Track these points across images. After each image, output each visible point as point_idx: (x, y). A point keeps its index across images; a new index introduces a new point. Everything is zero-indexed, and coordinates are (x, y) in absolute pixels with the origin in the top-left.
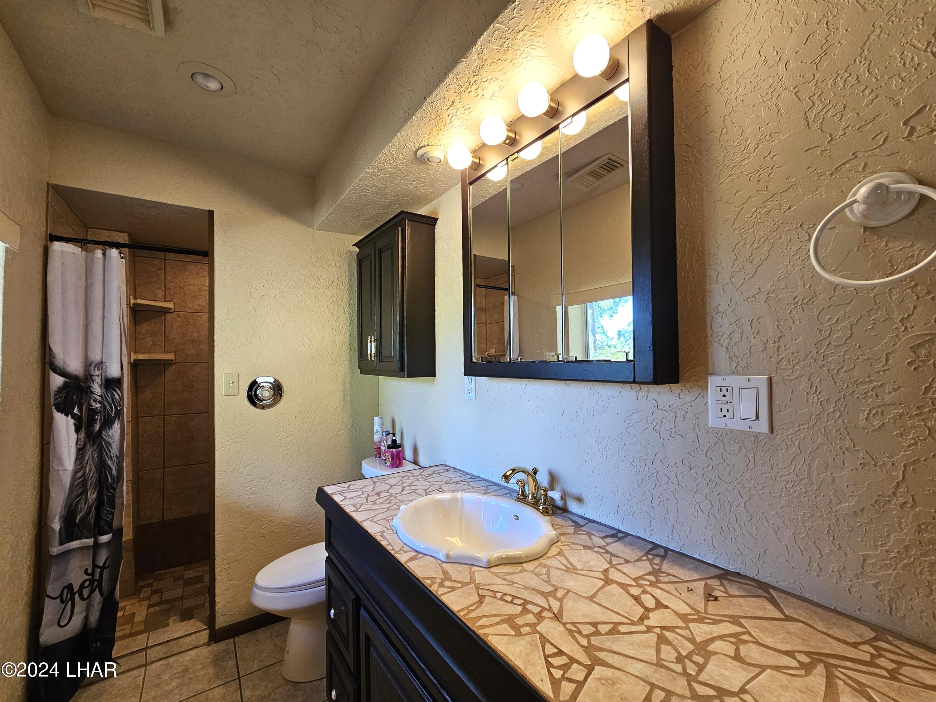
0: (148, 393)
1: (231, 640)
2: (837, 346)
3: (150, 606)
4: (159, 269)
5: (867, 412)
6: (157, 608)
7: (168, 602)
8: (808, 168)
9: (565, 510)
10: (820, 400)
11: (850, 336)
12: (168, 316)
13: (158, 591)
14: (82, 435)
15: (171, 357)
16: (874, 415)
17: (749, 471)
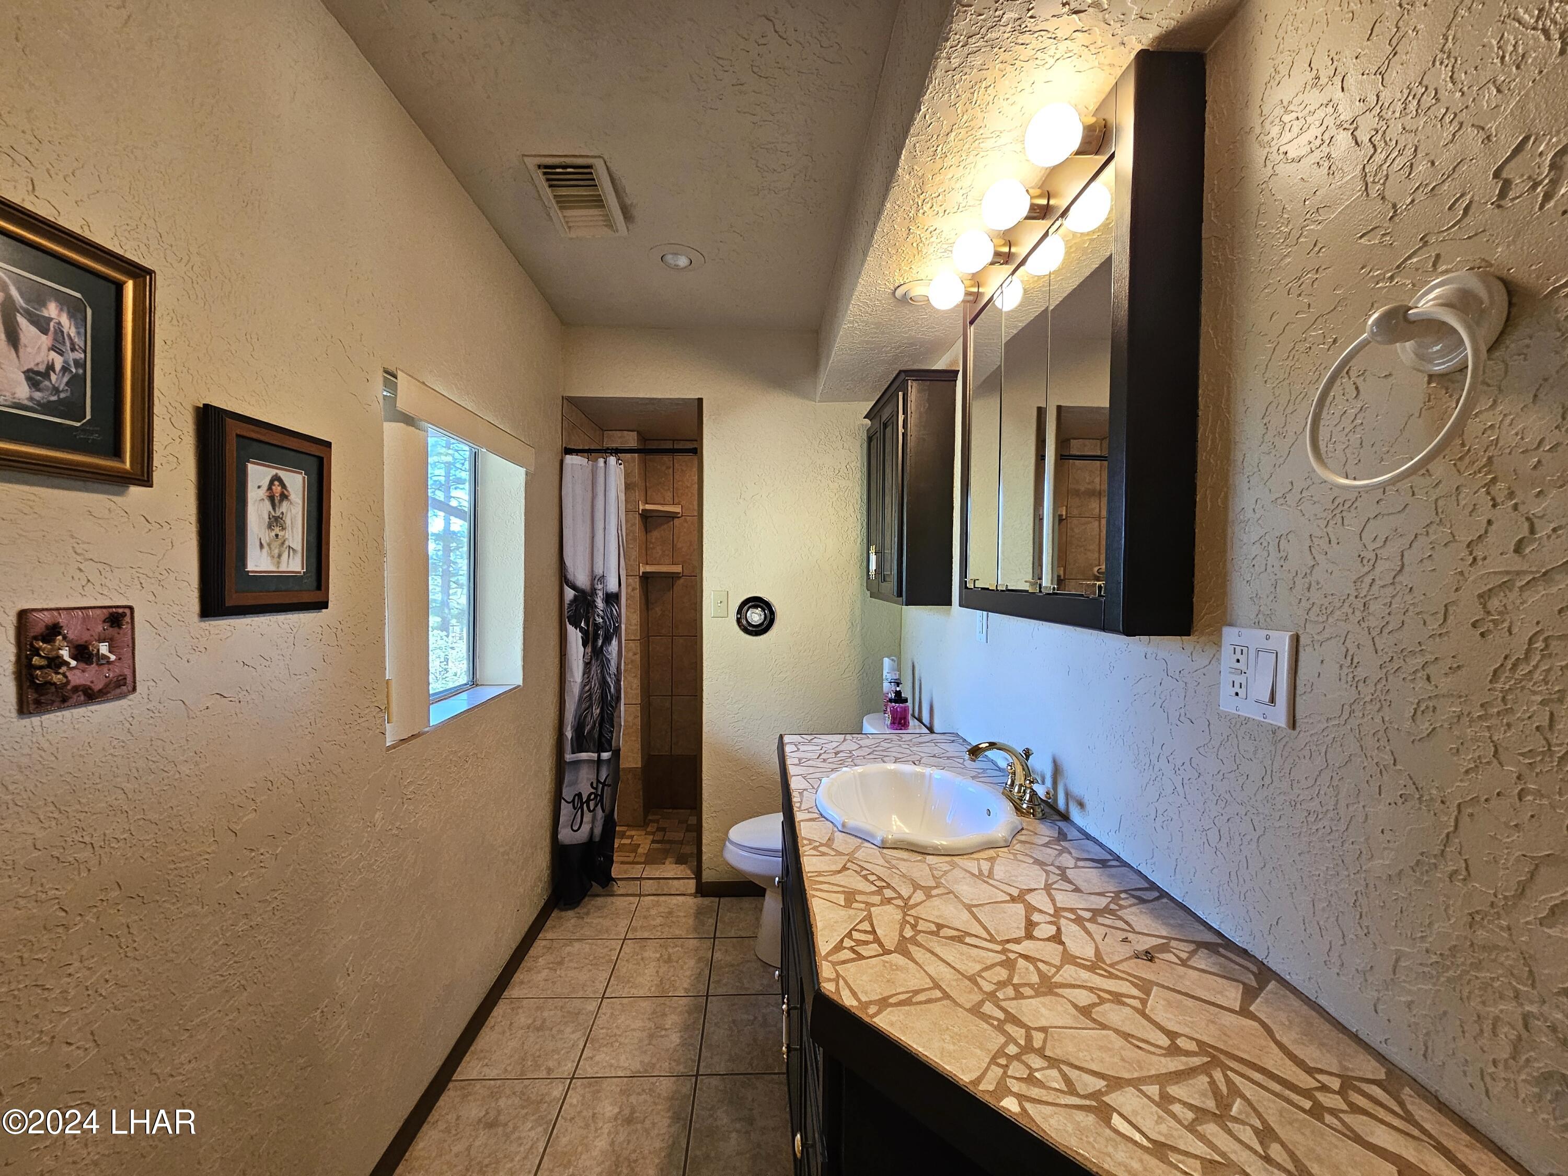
0: (658, 610)
1: (717, 899)
2: (1382, 587)
3: (653, 842)
4: (668, 468)
5: (1415, 706)
6: (659, 846)
7: (670, 842)
8: (1362, 268)
9: (1065, 817)
10: (1356, 679)
11: (1400, 571)
12: (676, 521)
13: (663, 830)
14: (589, 649)
15: (678, 569)
16: (1423, 712)
17: (1265, 788)
